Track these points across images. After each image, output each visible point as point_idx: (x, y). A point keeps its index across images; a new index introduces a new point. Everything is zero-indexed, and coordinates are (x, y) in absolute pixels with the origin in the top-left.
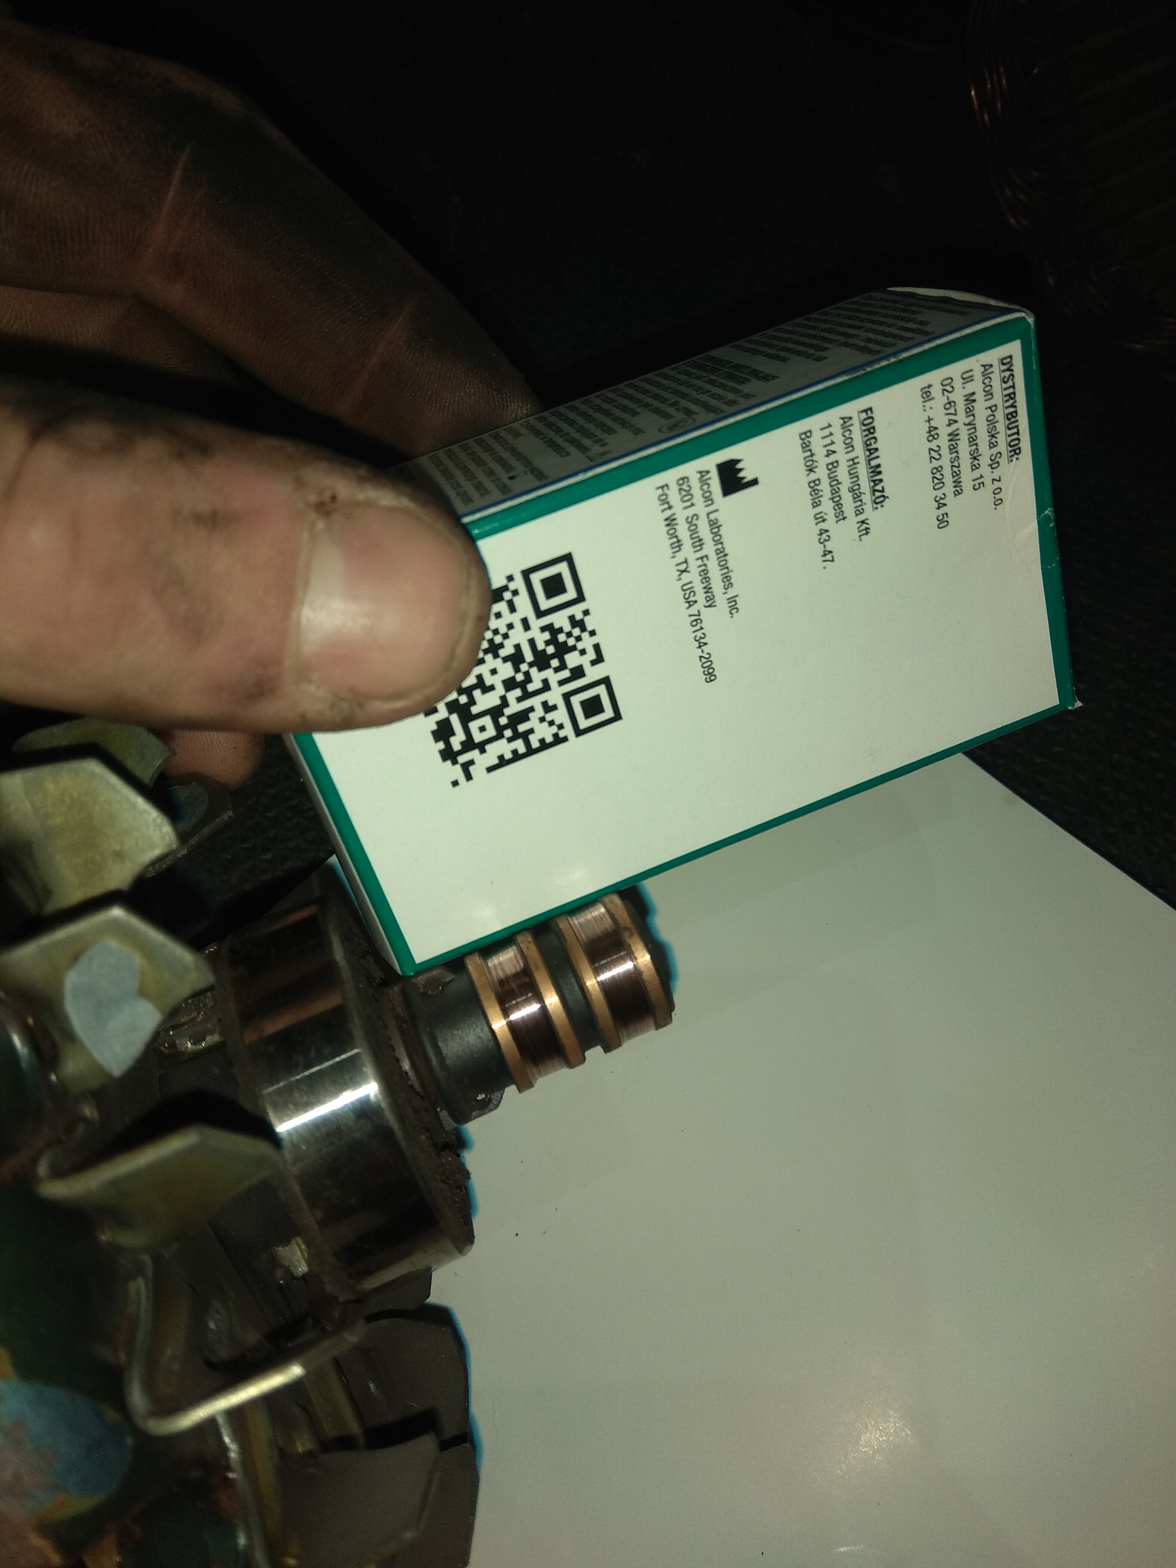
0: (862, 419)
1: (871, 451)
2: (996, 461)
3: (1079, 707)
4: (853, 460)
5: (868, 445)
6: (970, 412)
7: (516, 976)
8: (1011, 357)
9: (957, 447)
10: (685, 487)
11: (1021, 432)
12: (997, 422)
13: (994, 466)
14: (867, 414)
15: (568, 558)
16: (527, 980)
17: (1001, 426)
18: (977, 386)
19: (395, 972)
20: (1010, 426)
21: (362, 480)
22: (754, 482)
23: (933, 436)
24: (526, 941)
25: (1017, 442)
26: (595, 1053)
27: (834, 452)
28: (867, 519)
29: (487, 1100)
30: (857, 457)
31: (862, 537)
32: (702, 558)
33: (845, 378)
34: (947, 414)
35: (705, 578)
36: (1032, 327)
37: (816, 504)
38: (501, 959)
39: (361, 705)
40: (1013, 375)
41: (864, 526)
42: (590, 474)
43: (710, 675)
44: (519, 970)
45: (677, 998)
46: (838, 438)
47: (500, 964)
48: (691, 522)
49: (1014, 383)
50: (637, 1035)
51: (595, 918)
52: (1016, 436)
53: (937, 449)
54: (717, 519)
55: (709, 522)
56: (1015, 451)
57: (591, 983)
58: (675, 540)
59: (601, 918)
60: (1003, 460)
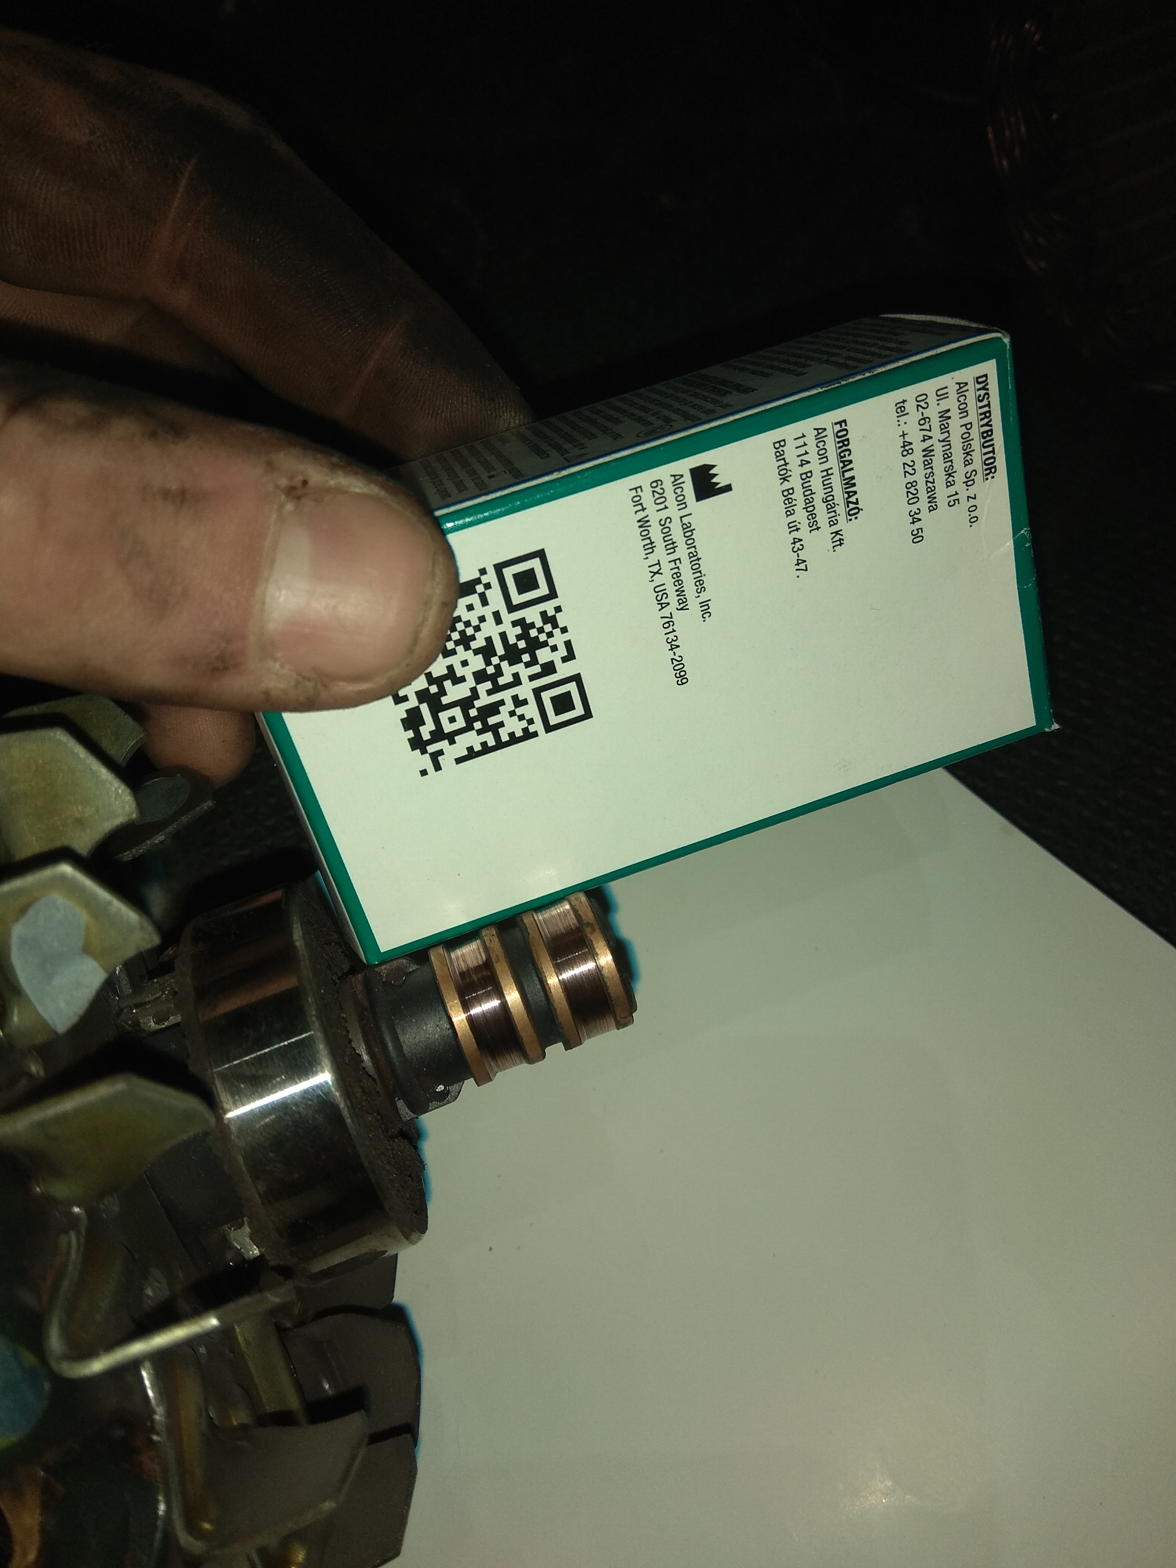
0: (836, 431)
1: (845, 464)
2: (971, 479)
3: (1057, 730)
4: (827, 470)
5: (842, 457)
6: (944, 429)
7: (478, 969)
8: (986, 376)
9: (932, 463)
10: (658, 489)
11: (996, 452)
12: (972, 439)
13: (969, 483)
14: (841, 426)
15: (541, 554)
16: (489, 974)
17: (976, 444)
18: (952, 403)
19: (361, 960)
20: (986, 445)
21: (333, 467)
22: (728, 488)
23: (907, 451)
24: (490, 935)
25: (993, 460)
26: (556, 1050)
27: (808, 462)
28: (841, 530)
29: (446, 1092)
30: (832, 468)
31: (835, 548)
32: (675, 561)
33: (820, 390)
34: (921, 430)
35: (678, 581)
36: (1008, 348)
37: (789, 513)
38: (464, 951)
39: (325, 686)
40: (988, 394)
41: (838, 537)
42: (565, 473)
43: (682, 678)
44: (480, 962)
45: (639, 998)
46: (812, 448)
47: (463, 955)
48: (664, 524)
49: (989, 402)
50: (598, 1033)
51: (559, 915)
52: (991, 455)
53: (912, 464)
54: (689, 523)
55: (682, 526)
56: (990, 468)
57: (553, 981)
58: (648, 541)
59: (565, 914)
60: (979, 478)
